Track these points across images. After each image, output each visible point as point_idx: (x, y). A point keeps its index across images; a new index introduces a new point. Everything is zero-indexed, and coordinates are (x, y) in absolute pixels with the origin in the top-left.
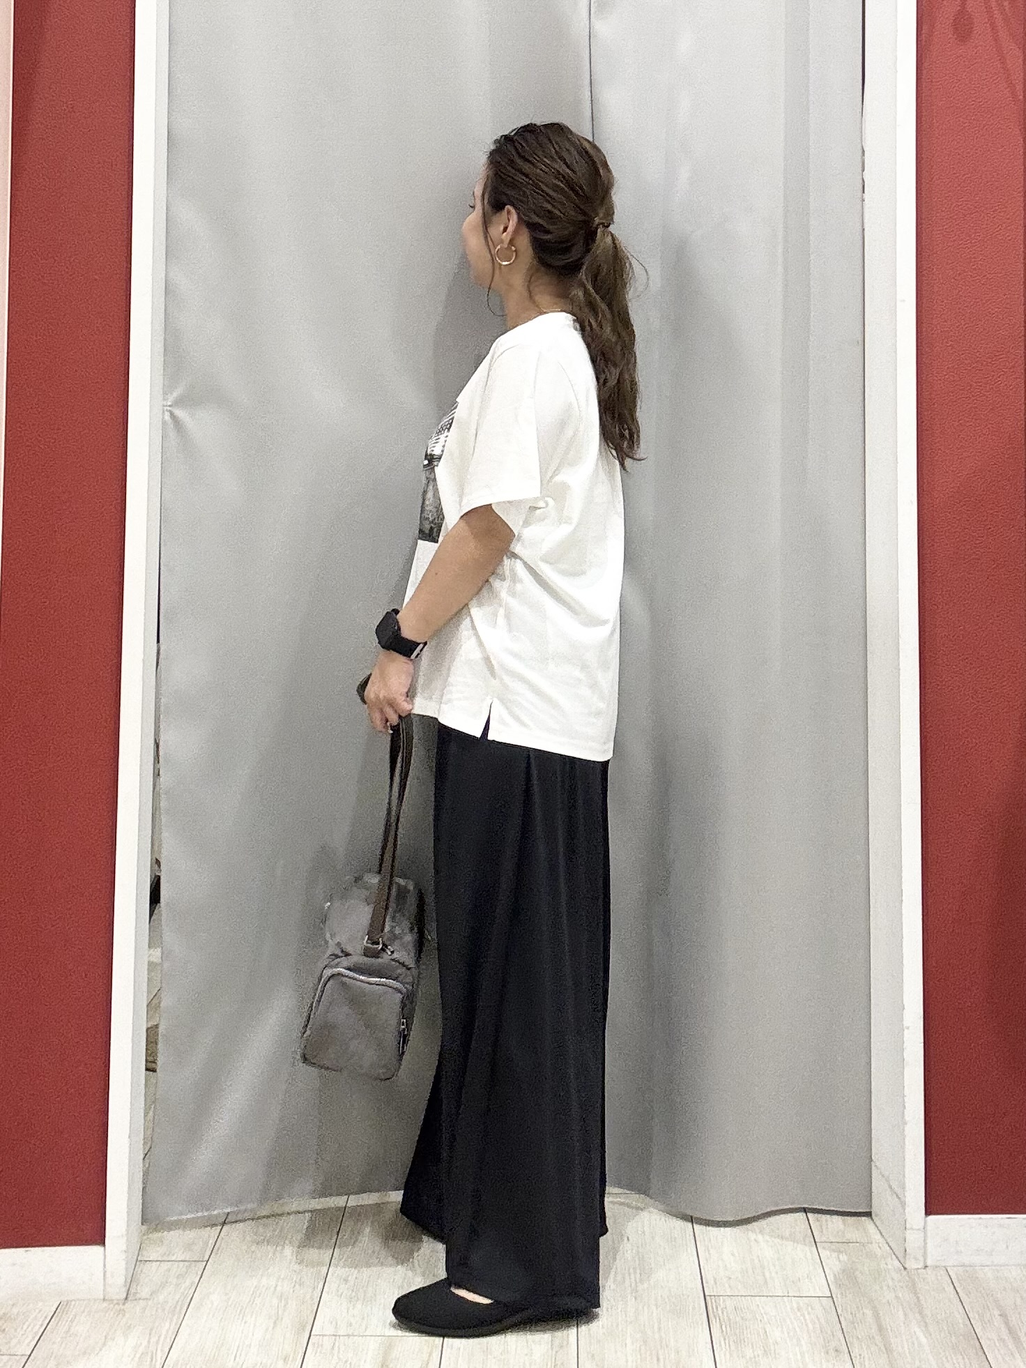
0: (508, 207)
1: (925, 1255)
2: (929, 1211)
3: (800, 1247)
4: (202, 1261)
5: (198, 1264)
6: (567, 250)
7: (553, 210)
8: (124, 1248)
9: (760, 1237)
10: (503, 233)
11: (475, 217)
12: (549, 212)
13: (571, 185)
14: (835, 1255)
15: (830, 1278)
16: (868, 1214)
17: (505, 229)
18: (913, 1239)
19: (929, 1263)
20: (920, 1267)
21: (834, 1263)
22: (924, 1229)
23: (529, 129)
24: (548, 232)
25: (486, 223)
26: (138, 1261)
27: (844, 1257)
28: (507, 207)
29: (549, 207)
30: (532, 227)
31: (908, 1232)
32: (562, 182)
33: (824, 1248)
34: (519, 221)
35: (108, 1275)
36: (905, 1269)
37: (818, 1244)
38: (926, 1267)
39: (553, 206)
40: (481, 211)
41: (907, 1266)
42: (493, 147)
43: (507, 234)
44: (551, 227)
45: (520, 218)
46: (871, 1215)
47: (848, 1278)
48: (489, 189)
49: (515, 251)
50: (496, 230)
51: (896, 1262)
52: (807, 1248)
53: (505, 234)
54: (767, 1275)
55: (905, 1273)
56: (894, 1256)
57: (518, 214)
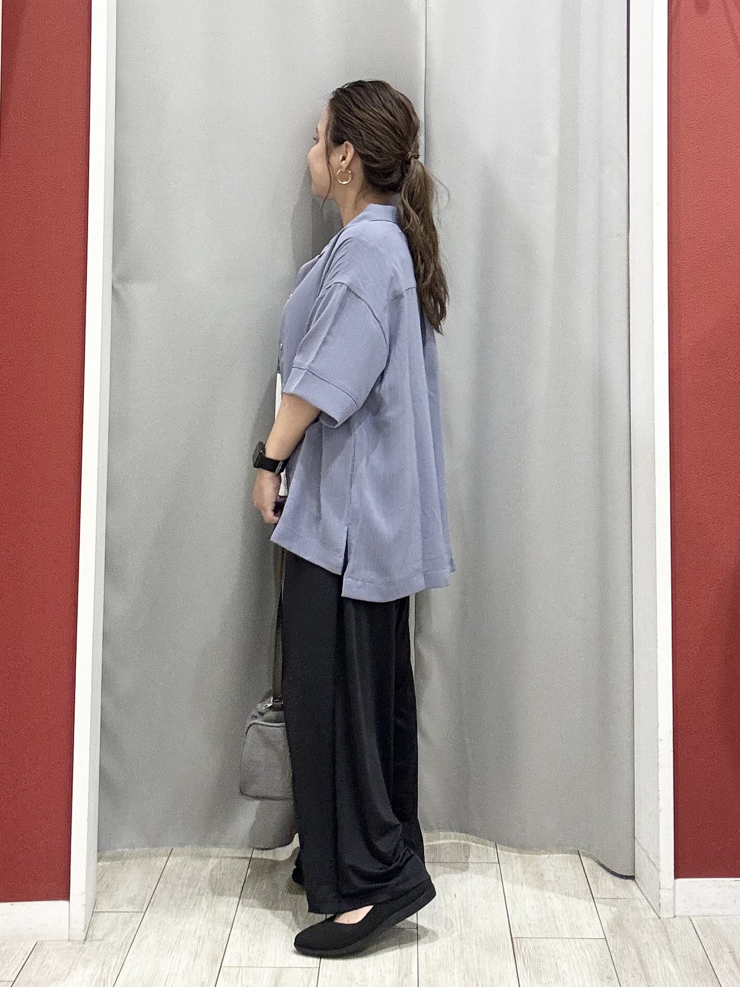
0: (347, 142)
1: (674, 909)
2: (677, 876)
3: (582, 901)
4: (142, 912)
5: (139, 914)
6: (389, 175)
7: (381, 146)
8: (84, 902)
9: (553, 895)
10: (342, 161)
11: (320, 147)
12: (378, 148)
13: (393, 128)
14: (607, 908)
15: (605, 925)
16: (632, 878)
17: (344, 159)
18: (665, 895)
19: (677, 914)
20: (670, 916)
21: (607, 913)
22: (674, 888)
23: (359, 85)
24: (376, 162)
25: (328, 153)
26: (94, 911)
27: (614, 909)
28: (345, 142)
29: (378, 144)
30: (364, 157)
31: (661, 892)
32: (386, 125)
33: (600, 903)
34: (355, 153)
35: (72, 922)
36: (660, 918)
37: (595, 900)
38: (675, 917)
39: (381, 144)
40: (325, 144)
41: (661, 916)
42: (332, 97)
43: (346, 163)
44: (378, 159)
45: (356, 151)
46: (634, 878)
47: (618, 924)
48: (331, 128)
49: (351, 173)
50: (336, 158)
51: (653, 913)
52: (587, 903)
53: (344, 162)
54: (558, 923)
55: (659, 921)
56: (651, 909)
57: (354, 148)
